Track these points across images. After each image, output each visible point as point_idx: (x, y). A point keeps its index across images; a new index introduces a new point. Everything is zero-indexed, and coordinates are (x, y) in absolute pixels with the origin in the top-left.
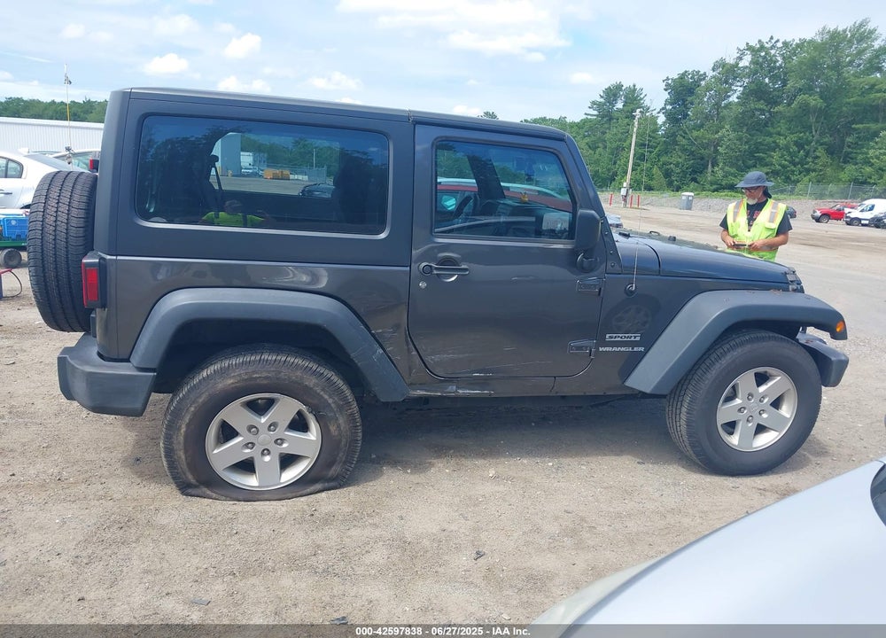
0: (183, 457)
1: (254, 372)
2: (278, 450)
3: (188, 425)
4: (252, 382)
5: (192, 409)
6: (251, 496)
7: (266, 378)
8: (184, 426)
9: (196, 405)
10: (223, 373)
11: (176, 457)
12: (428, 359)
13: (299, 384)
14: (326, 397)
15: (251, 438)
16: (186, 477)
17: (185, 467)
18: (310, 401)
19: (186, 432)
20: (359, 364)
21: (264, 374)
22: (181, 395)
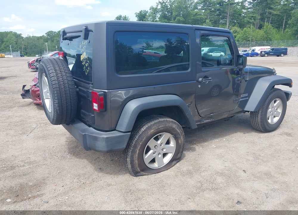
0: (137, 162)
1: (159, 126)
2: (162, 153)
3: (139, 150)
4: (159, 130)
5: (141, 143)
6: (158, 171)
7: (163, 127)
8: (138, 151)
9: (142, 142)
10: (149, 128)
11: (135, 163)
12: (200, 112)
13: (171, 127)
14: (178, 130)
15: (155, 150)
16: (137, 170)
17: (137, 166)
18: (174, 133)
19: (138, 153)
20: (188, 117)
21: (162, 126)
22: (136, 139)
